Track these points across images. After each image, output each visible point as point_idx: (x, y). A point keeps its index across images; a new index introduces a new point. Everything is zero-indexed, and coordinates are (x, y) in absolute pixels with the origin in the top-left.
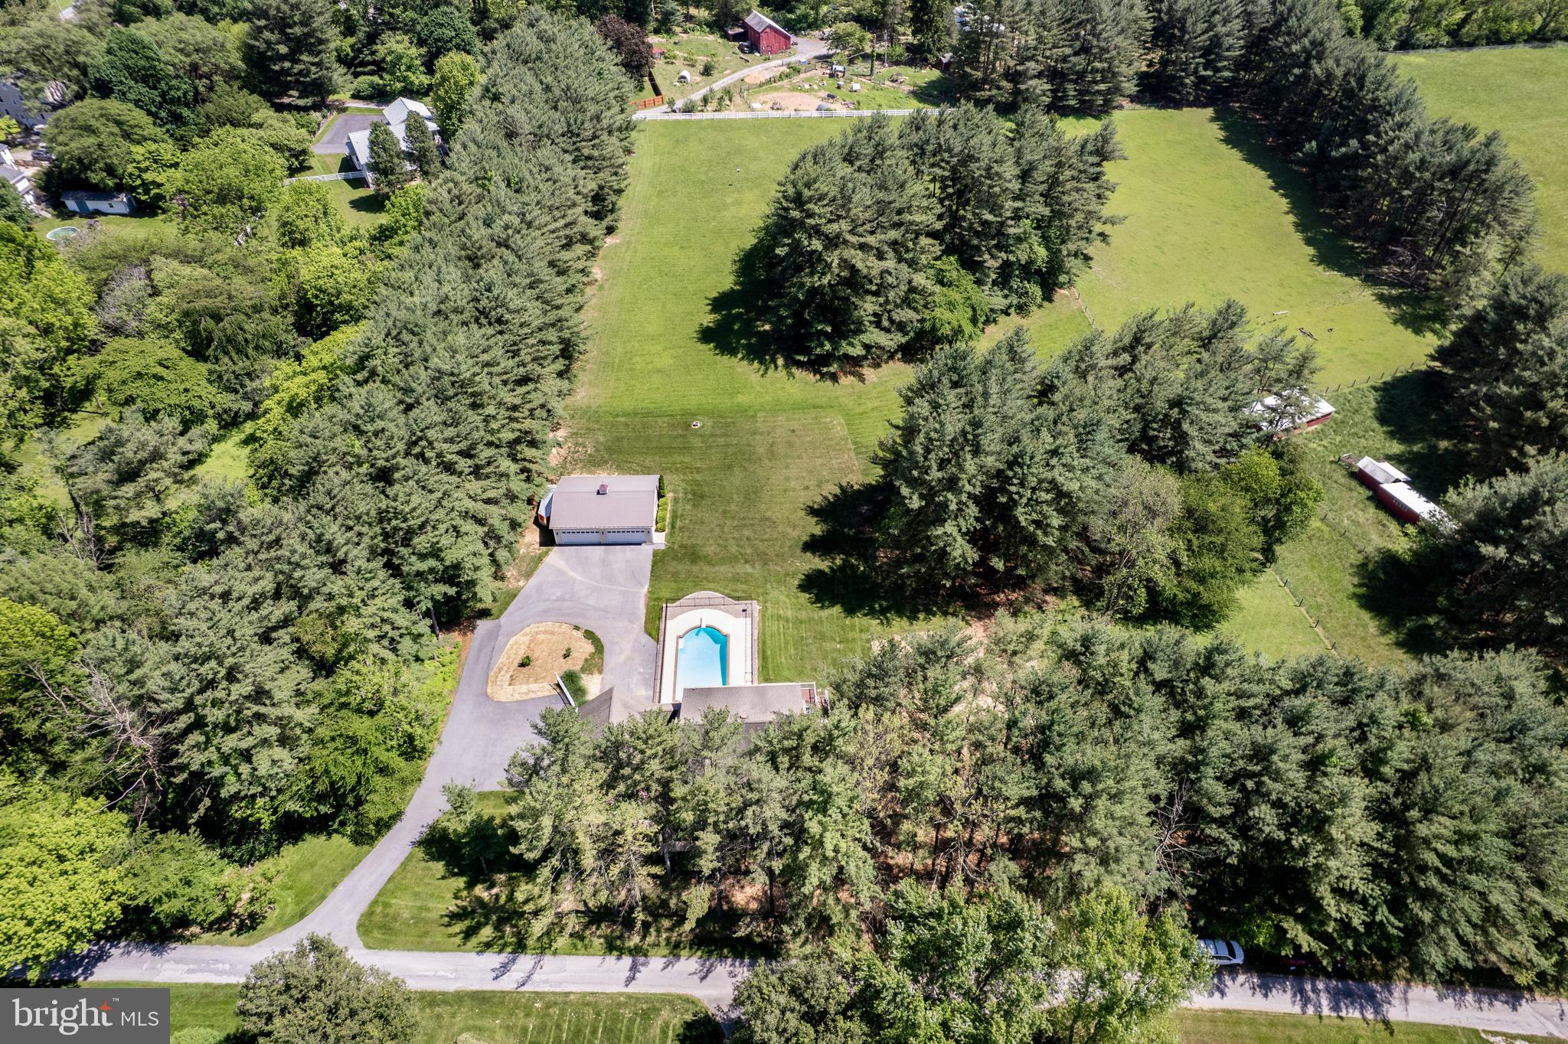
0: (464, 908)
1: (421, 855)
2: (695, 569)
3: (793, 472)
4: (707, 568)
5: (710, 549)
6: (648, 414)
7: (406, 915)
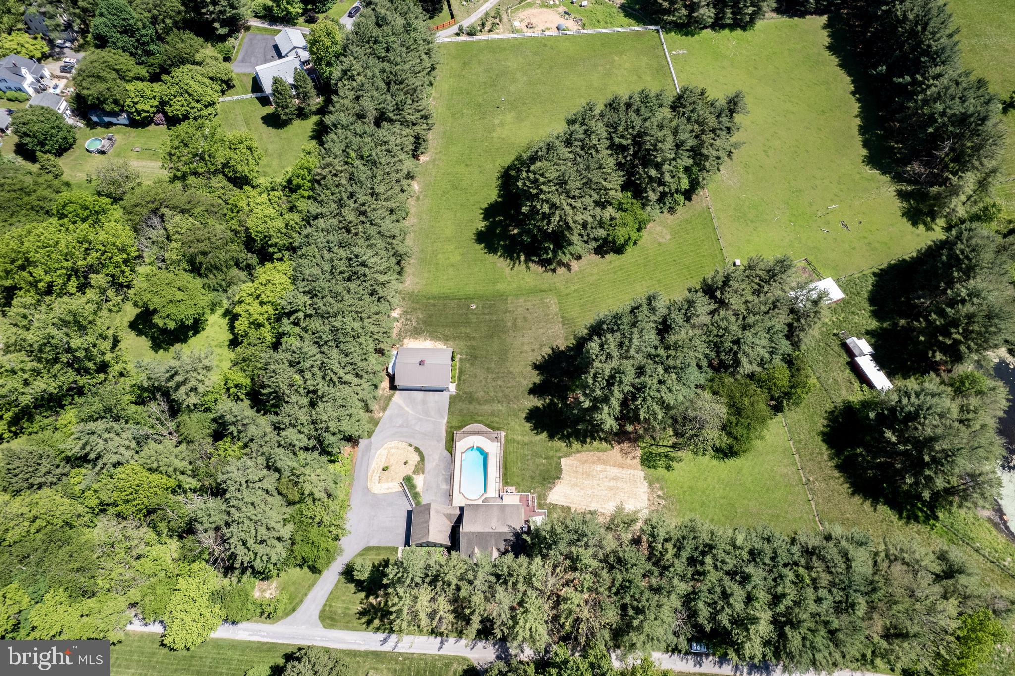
0: (365, 609)
1: (343, 580)
2: (472, 407)
3: (526, 339)
4: (477, 407)
5: (480, 394)
6: (446, 298)
7: (340, 611)
